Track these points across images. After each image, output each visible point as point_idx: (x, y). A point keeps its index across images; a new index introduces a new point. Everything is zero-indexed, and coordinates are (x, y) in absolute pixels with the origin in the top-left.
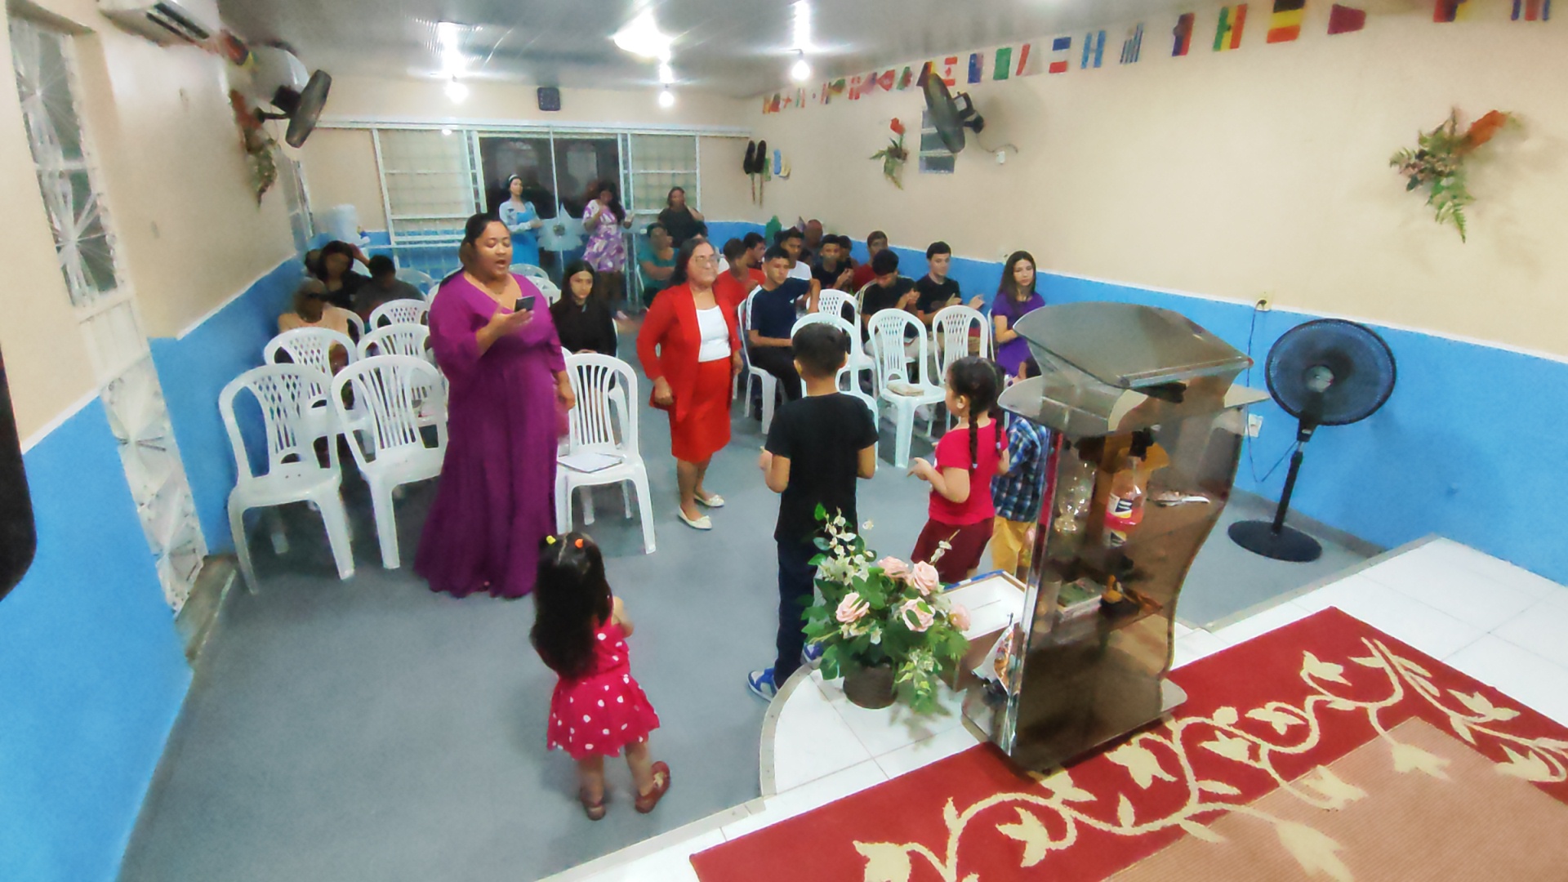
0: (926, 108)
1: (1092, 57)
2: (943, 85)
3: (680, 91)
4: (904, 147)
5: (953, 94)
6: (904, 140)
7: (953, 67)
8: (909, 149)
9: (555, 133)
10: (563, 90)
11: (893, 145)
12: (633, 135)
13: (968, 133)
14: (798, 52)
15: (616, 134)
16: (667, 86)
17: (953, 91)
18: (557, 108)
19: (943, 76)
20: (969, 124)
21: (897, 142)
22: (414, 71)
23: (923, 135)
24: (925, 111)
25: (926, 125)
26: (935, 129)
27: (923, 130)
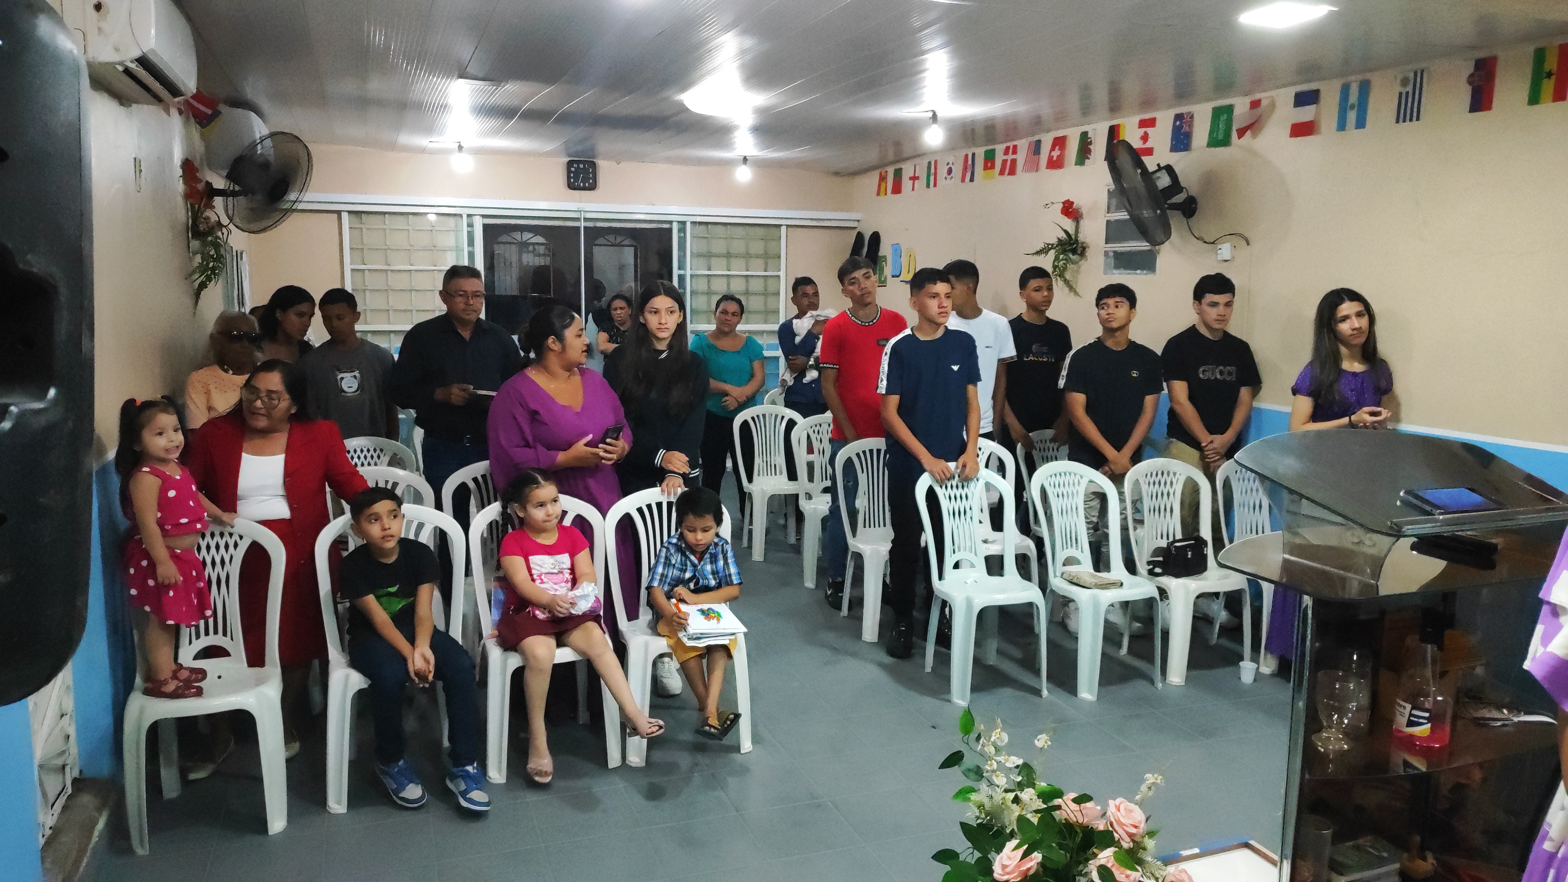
0: (1112, 187)
1: (1352, 116)
2: (1136, 156)
3: (761, 165)
4: (1081, 238)
5: (1151, 166)
6: (1081, 229)
7: (1150, 130)
8: (1087, 240)
9: (586, 219)
10: (603, 165)
11: (1065, 236)
12: (693, 223)
13: (1176, 220)
14: (930, 114)
15: (671, 222)
16: (745, 160)
17: (1150, 163)
18: (593, 187)
19: (1137, 144)
20: (1175, 207)
21: (1072, 231)
22: (406, 139)
23: (1108, 222)
24: (1111, 190)
25: (1113, 208)
26: (1126, 213)
27: (1109, 215)
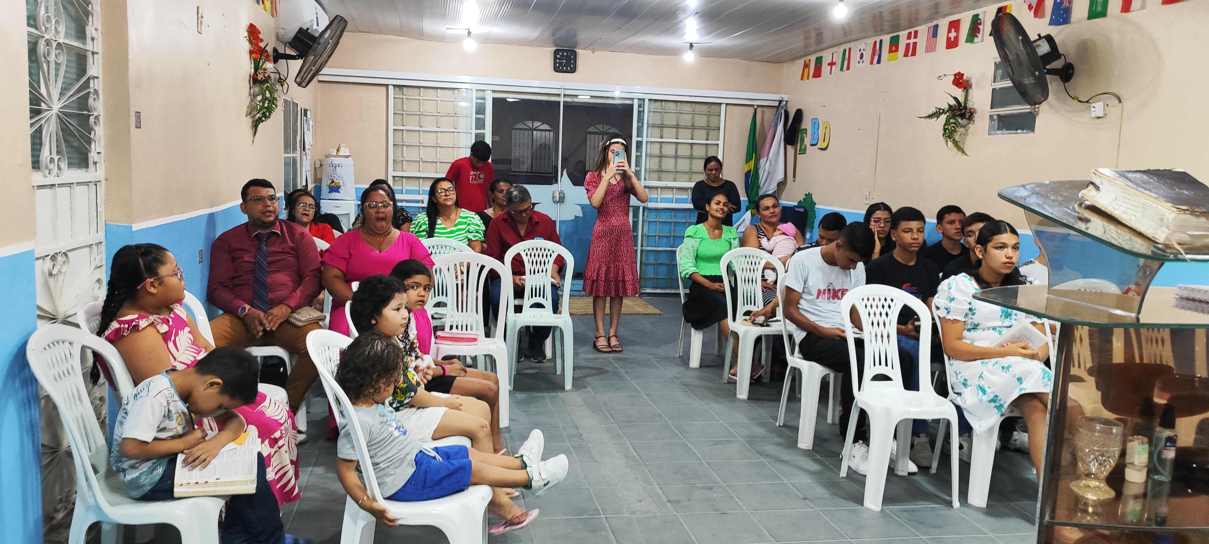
0: (999, 60)
2: (1020, 29)
4: (970, 105)
5: (1032, 36)
6: (970, 97)
8: (975, 107)
9: (565, 95)
10: (581, 53)
11: (955, 102)
12: (650, 100)
13: (1054, 84)
15: (633, 99)
16: (691, 46)
17: (1032, 33)
18: (573, 70)
20: (1052, 72)
21: (961, 99)
23: (994, 90)
24: (997, 63)
25: (998, 78)
26: (1010, 82)
27: (995, 84)
